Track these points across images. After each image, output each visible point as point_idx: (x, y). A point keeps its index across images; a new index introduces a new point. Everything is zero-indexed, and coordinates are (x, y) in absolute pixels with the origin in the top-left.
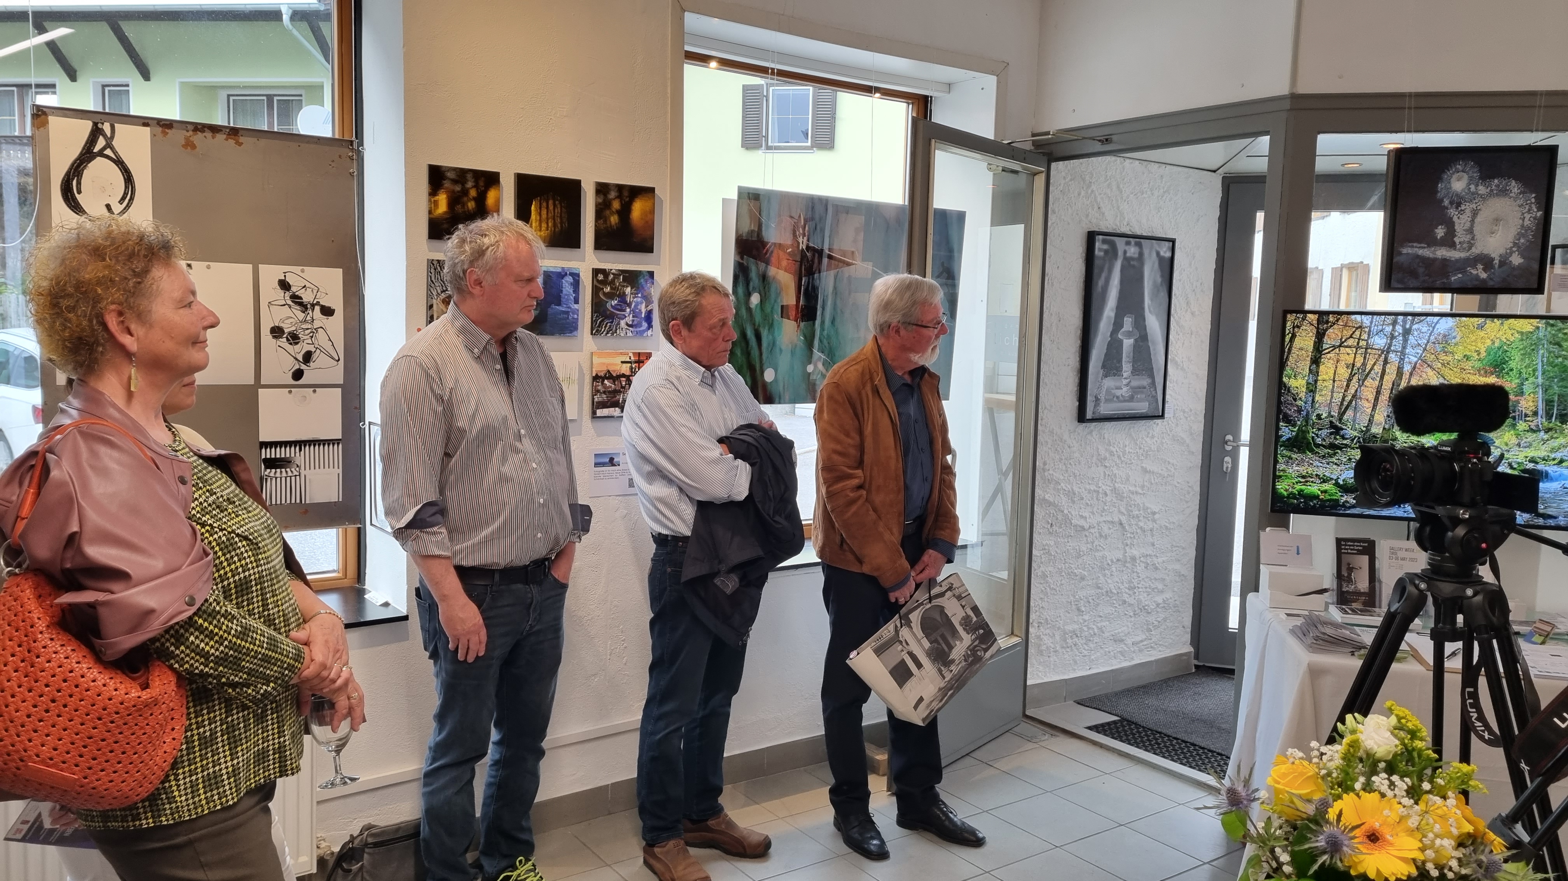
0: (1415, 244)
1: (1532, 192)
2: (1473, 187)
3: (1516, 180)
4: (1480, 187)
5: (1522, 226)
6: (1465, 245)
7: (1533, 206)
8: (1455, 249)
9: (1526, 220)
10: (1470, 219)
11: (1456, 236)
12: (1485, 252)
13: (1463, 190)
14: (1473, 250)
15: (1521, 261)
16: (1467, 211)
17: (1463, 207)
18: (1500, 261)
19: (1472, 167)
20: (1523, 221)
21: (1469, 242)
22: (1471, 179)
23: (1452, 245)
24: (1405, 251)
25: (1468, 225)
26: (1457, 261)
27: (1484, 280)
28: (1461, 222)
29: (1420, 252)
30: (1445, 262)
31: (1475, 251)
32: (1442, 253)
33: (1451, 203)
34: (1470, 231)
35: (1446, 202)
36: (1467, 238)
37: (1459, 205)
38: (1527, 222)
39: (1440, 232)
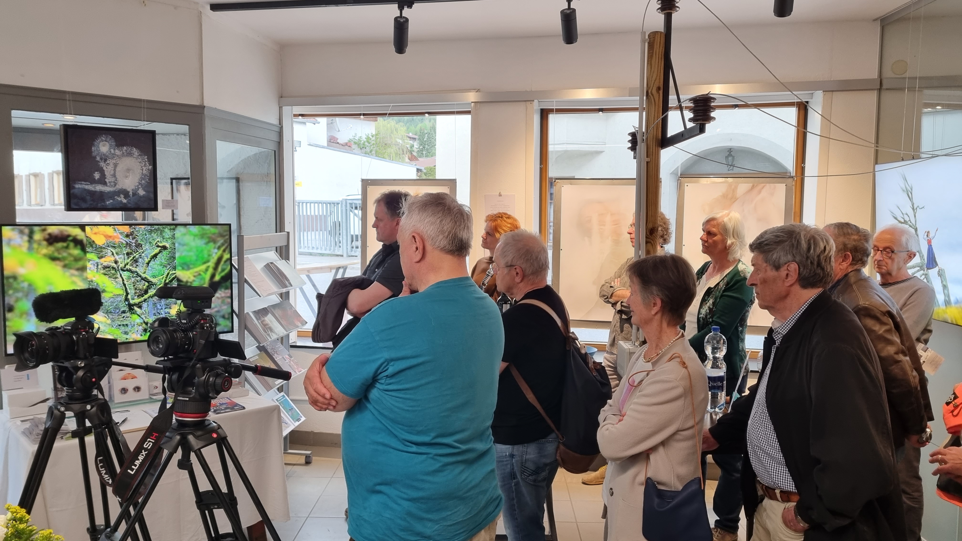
0: (83, 182)
1: (145, 155)
2: (112, 150)
3: (136, 148)
4: (117, 151)
5: (142, 174)
6: (112, 184)
7: (146, 162)
8: (107, 186)
9: (144, 170)
10: (113, 169)
11: (106, 178)
12: (124, 188)
13: (107, 152)
14: (117, 186)
15: (144, 193)
16: (111, 164)
17: (108, 162)
18: (133, 193)
19: (110, 139)
20: (142, 170)
21: (114, 182)
22: (111, 146)
23: (105, 184)
24: (77, 186)
25: (112, 172)
26: (109, 192)
27: (125, 203)
28: (108, 170)
29: (87, 187)
30: (102, 193)
31: (119, 187)
32: (99, 188)
33: (101, 159)
34: (114, 175)
35: (98, 159)
36: (113, 179)
37: (105, 160)
38: (145, 172)
39: (97, 176)
